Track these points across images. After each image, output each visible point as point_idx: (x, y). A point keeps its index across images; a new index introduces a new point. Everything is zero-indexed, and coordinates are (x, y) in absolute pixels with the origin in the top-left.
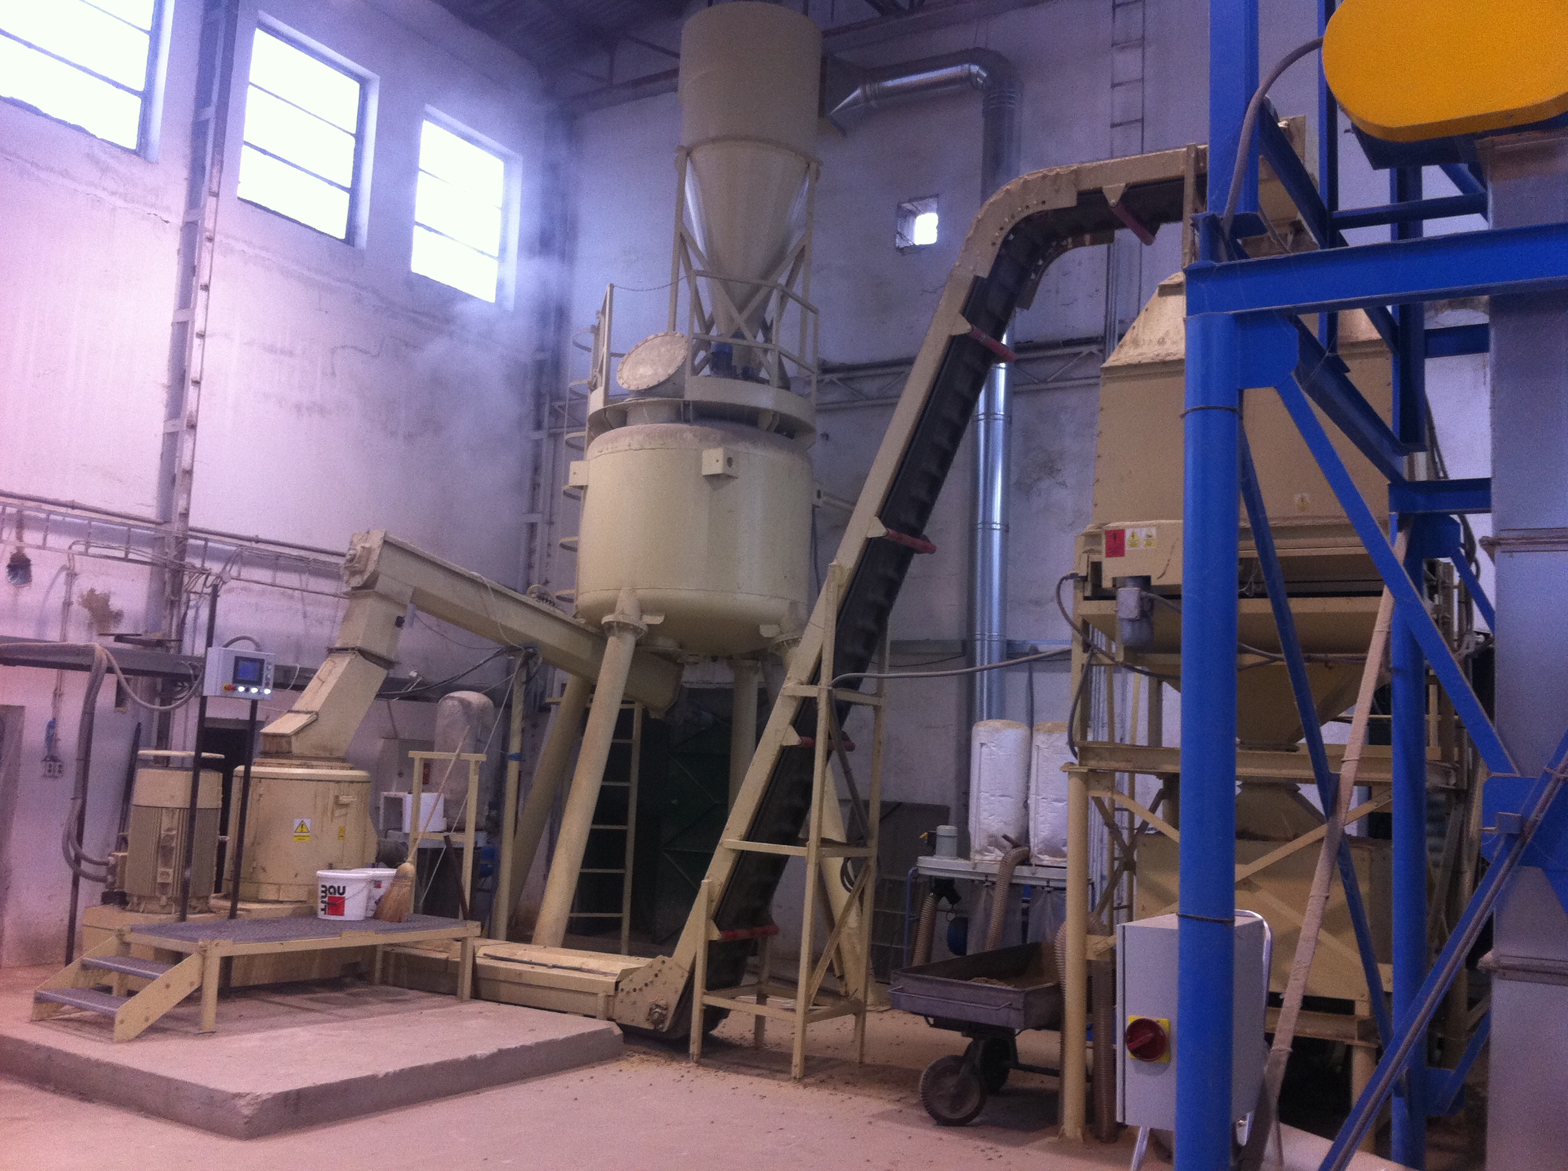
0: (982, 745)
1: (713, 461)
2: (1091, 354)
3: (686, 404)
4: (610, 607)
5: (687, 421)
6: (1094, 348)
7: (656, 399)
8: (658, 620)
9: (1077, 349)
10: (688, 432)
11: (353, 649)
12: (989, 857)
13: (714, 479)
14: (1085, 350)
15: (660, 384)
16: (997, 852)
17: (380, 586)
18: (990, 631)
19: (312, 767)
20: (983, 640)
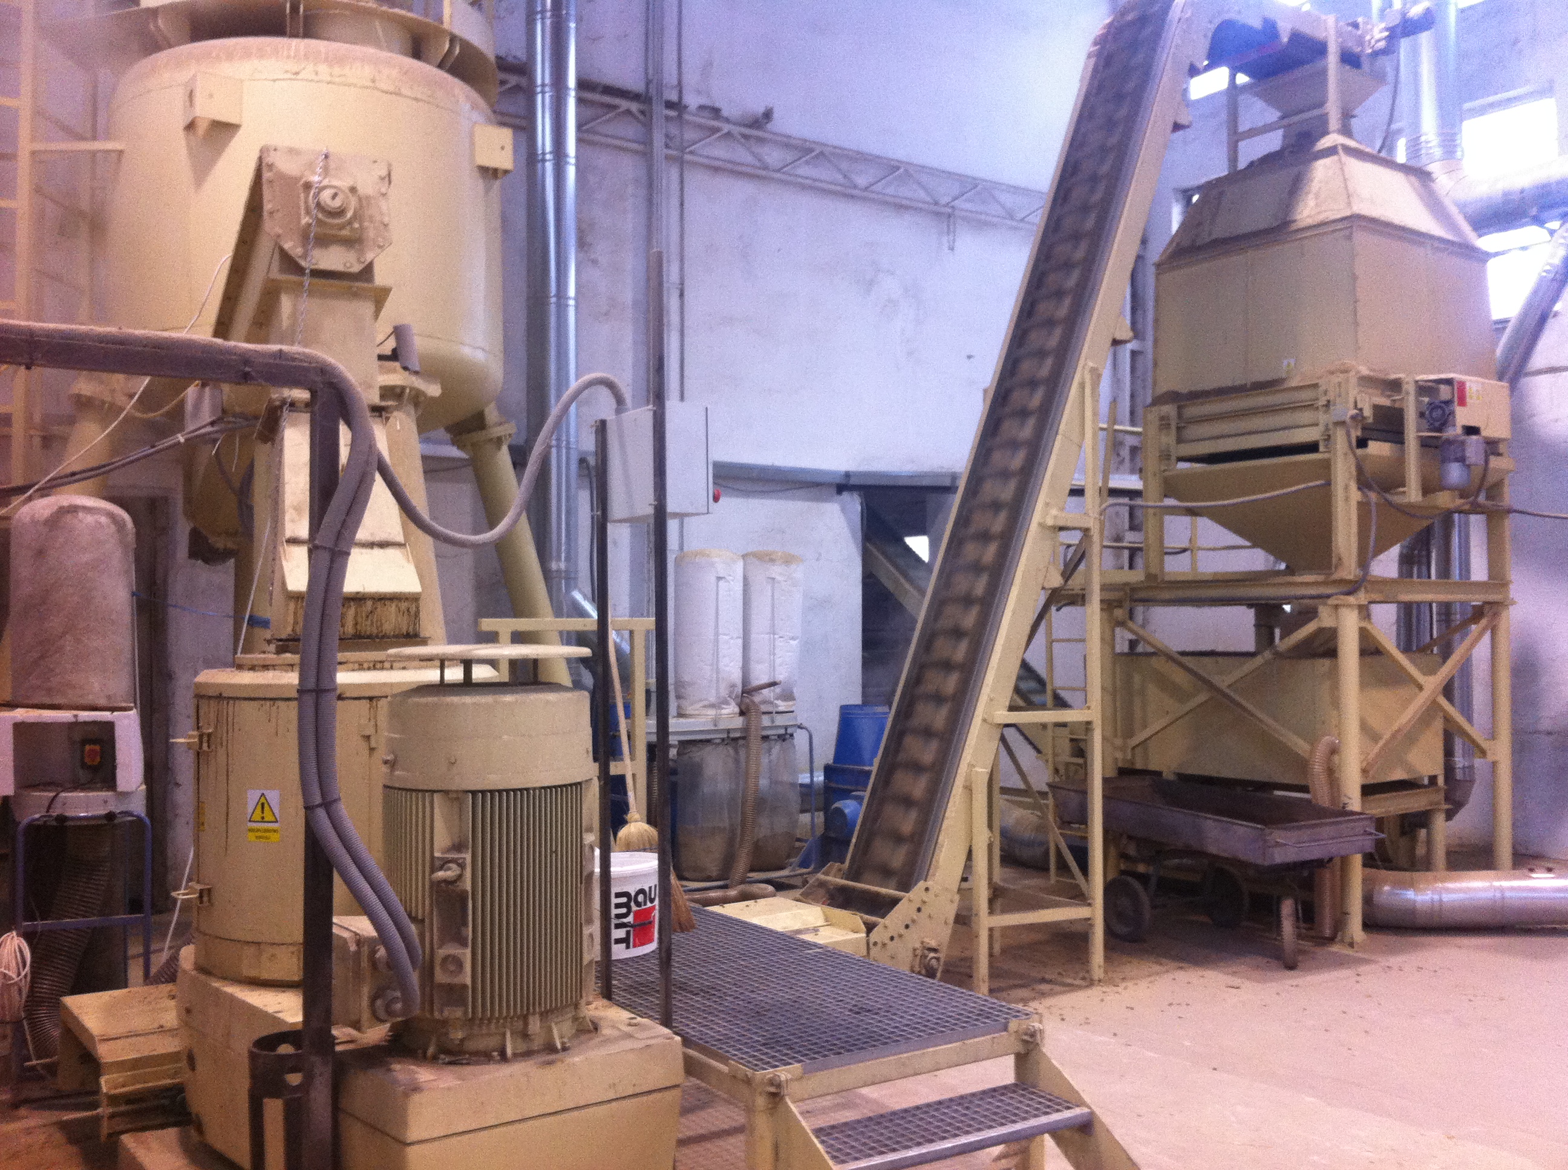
0: (719, 578)
1: (496, 146)
2: (628, 112)
6: (634, 107)
9: (616, 101)
14: (624, 104)
18: (568, 436)
20: (559, 447)
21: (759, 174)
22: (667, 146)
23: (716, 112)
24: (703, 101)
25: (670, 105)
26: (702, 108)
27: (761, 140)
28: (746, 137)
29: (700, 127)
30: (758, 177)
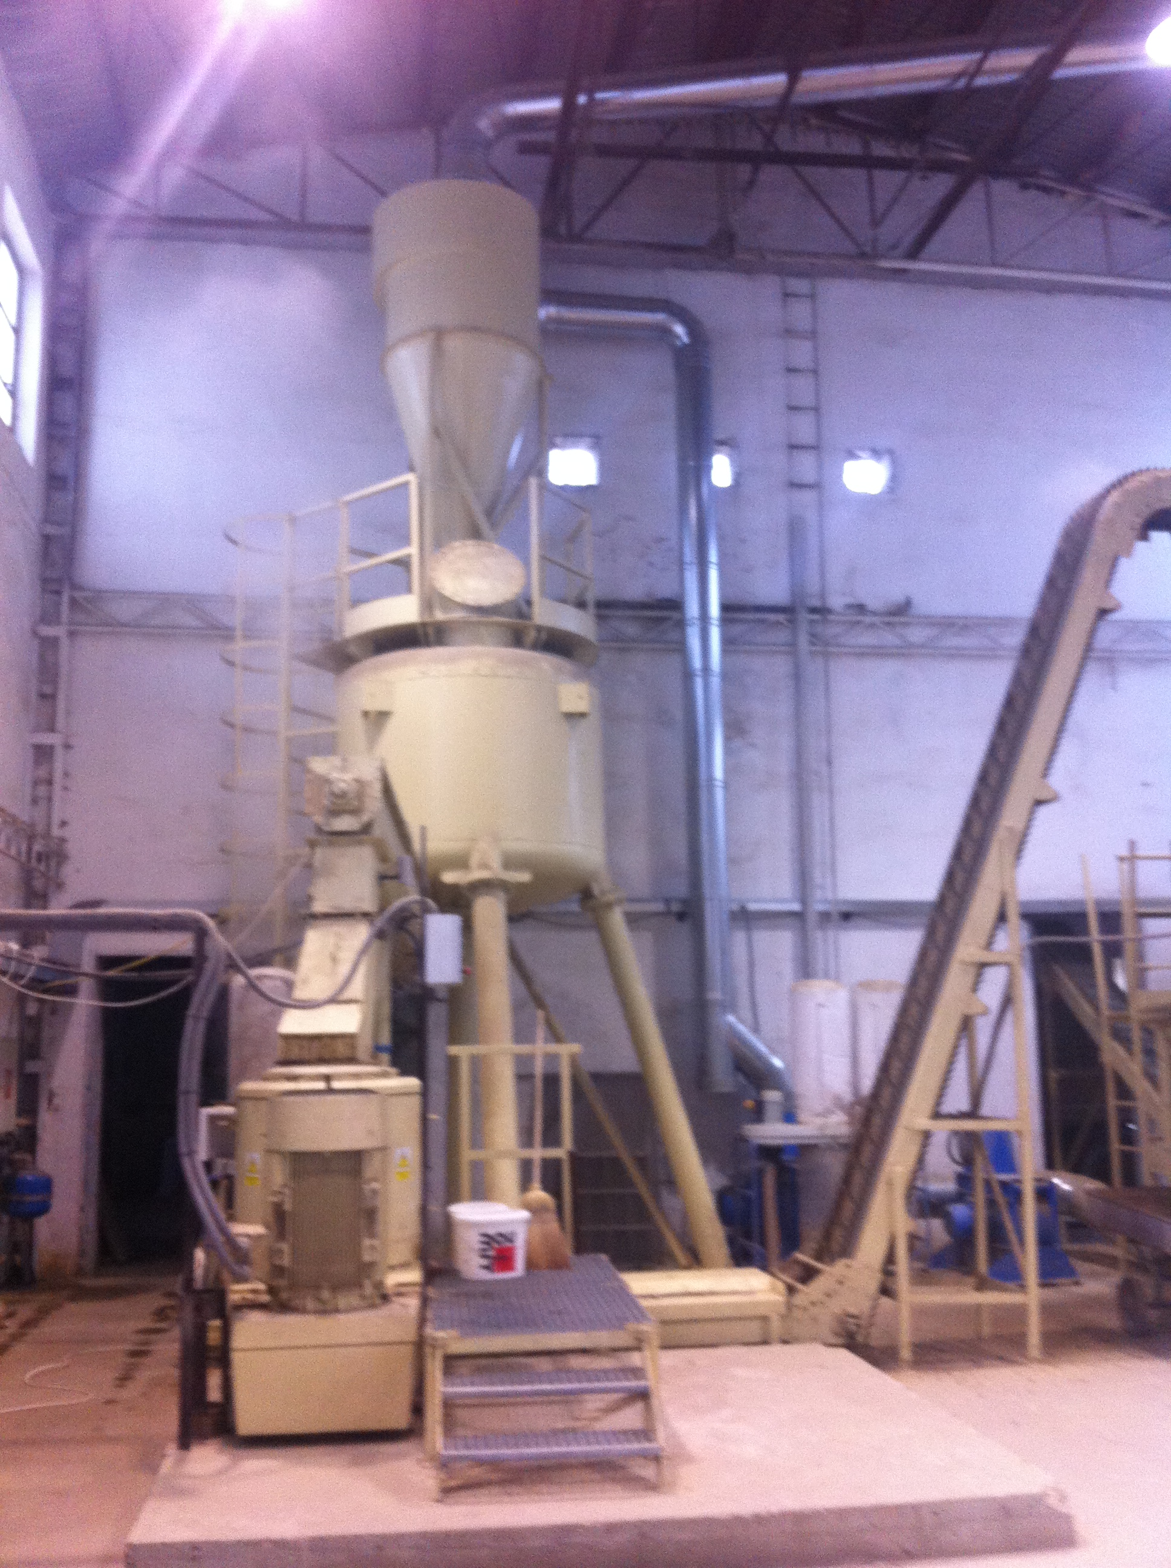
1: (574, 697)
3: (539, 629)
5: (532, 648)
7: (497, 620)
8: (524, 877)
9: (766, 616)
11: (363, 914)
12: (828, 1120)
15: (499, 604)
20: (712, 899)
21: (905, 652)
22: (811, 644)
23: (861, 608)
24: (849, 600)
25: (814, 610)
26: (850, 606)
27: (906, 625)
28: (888, 624)
29: (844, 623)
30: (903, 655)
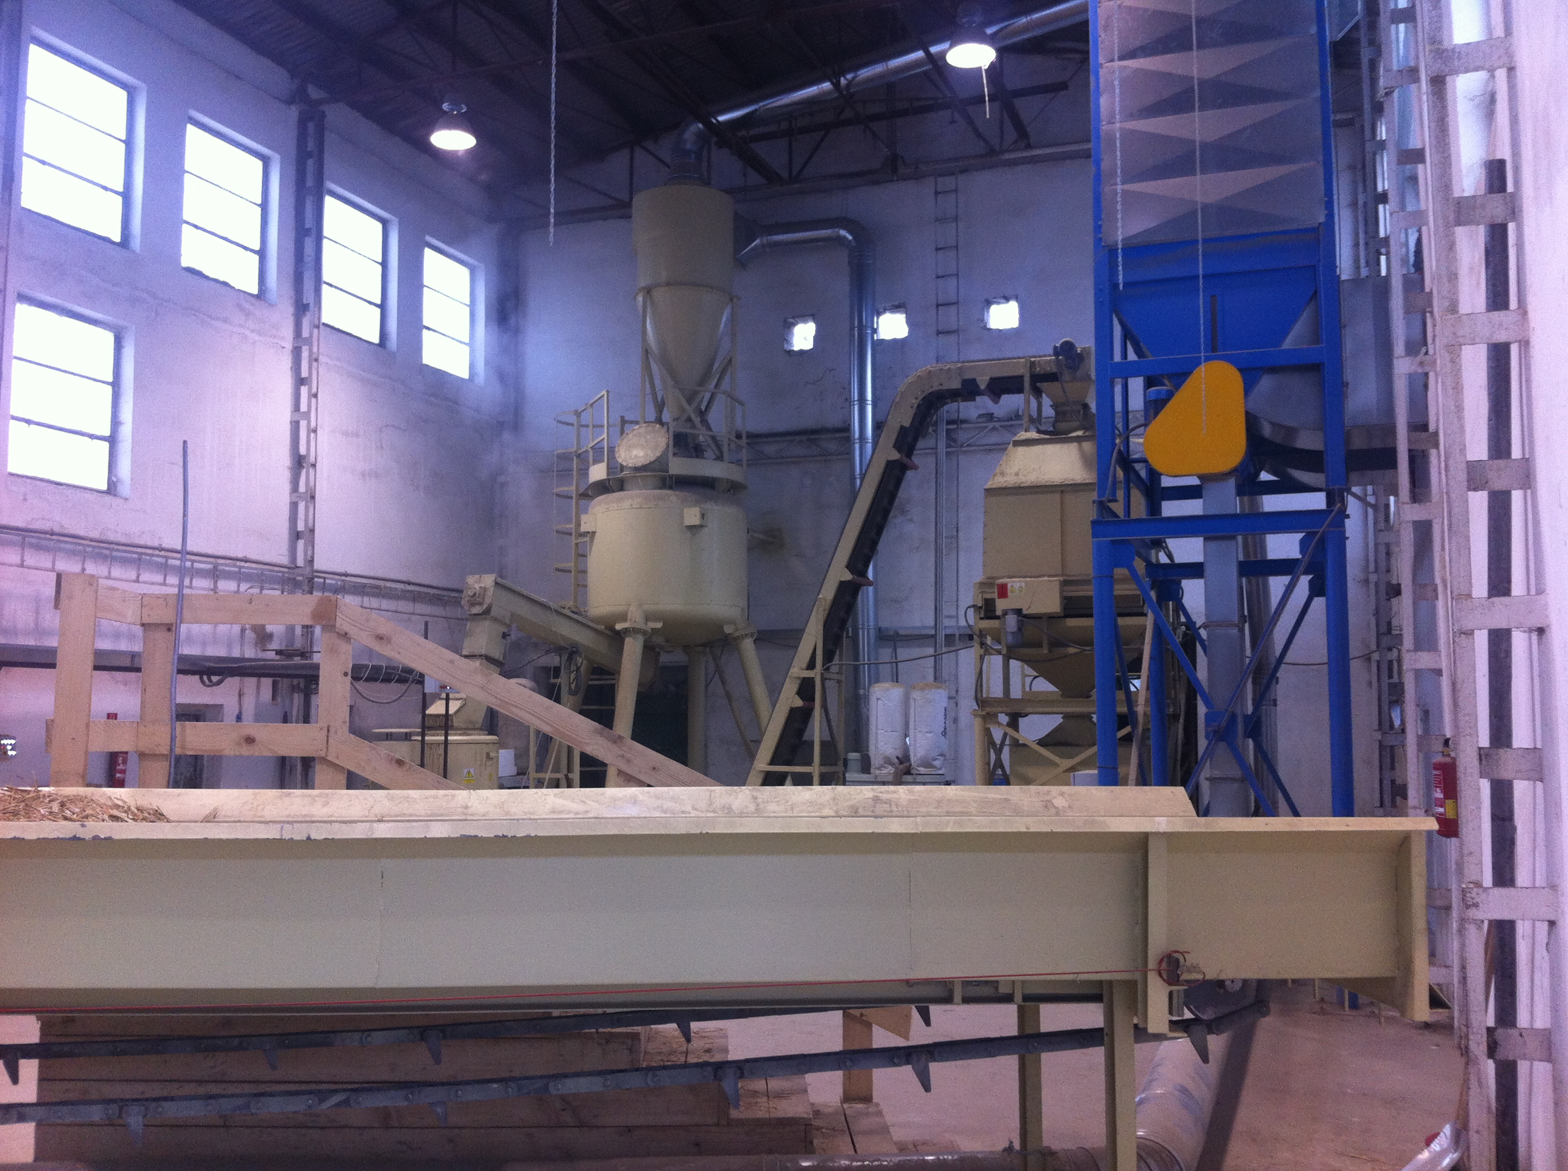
0: (878, 699)
1: (692, 516)
3: (671, 477)
4: (623, 617)
5: (671, 488)
7: (648, 474)
8: (659, 625)
10: (673, 497)
11: (481, 656)
12: (884, 771)
13: (691, 528)
15: (651, 463)
16: (890, 767)
17: (494, 612)
18: (868, 622)
19: (469, 735)
20: (863, 628)
22: (948, 446)
24: (983, 412)
25: (949, 423)
26: (980, 416)
28: (1008, 426)
29: (975, 428)
